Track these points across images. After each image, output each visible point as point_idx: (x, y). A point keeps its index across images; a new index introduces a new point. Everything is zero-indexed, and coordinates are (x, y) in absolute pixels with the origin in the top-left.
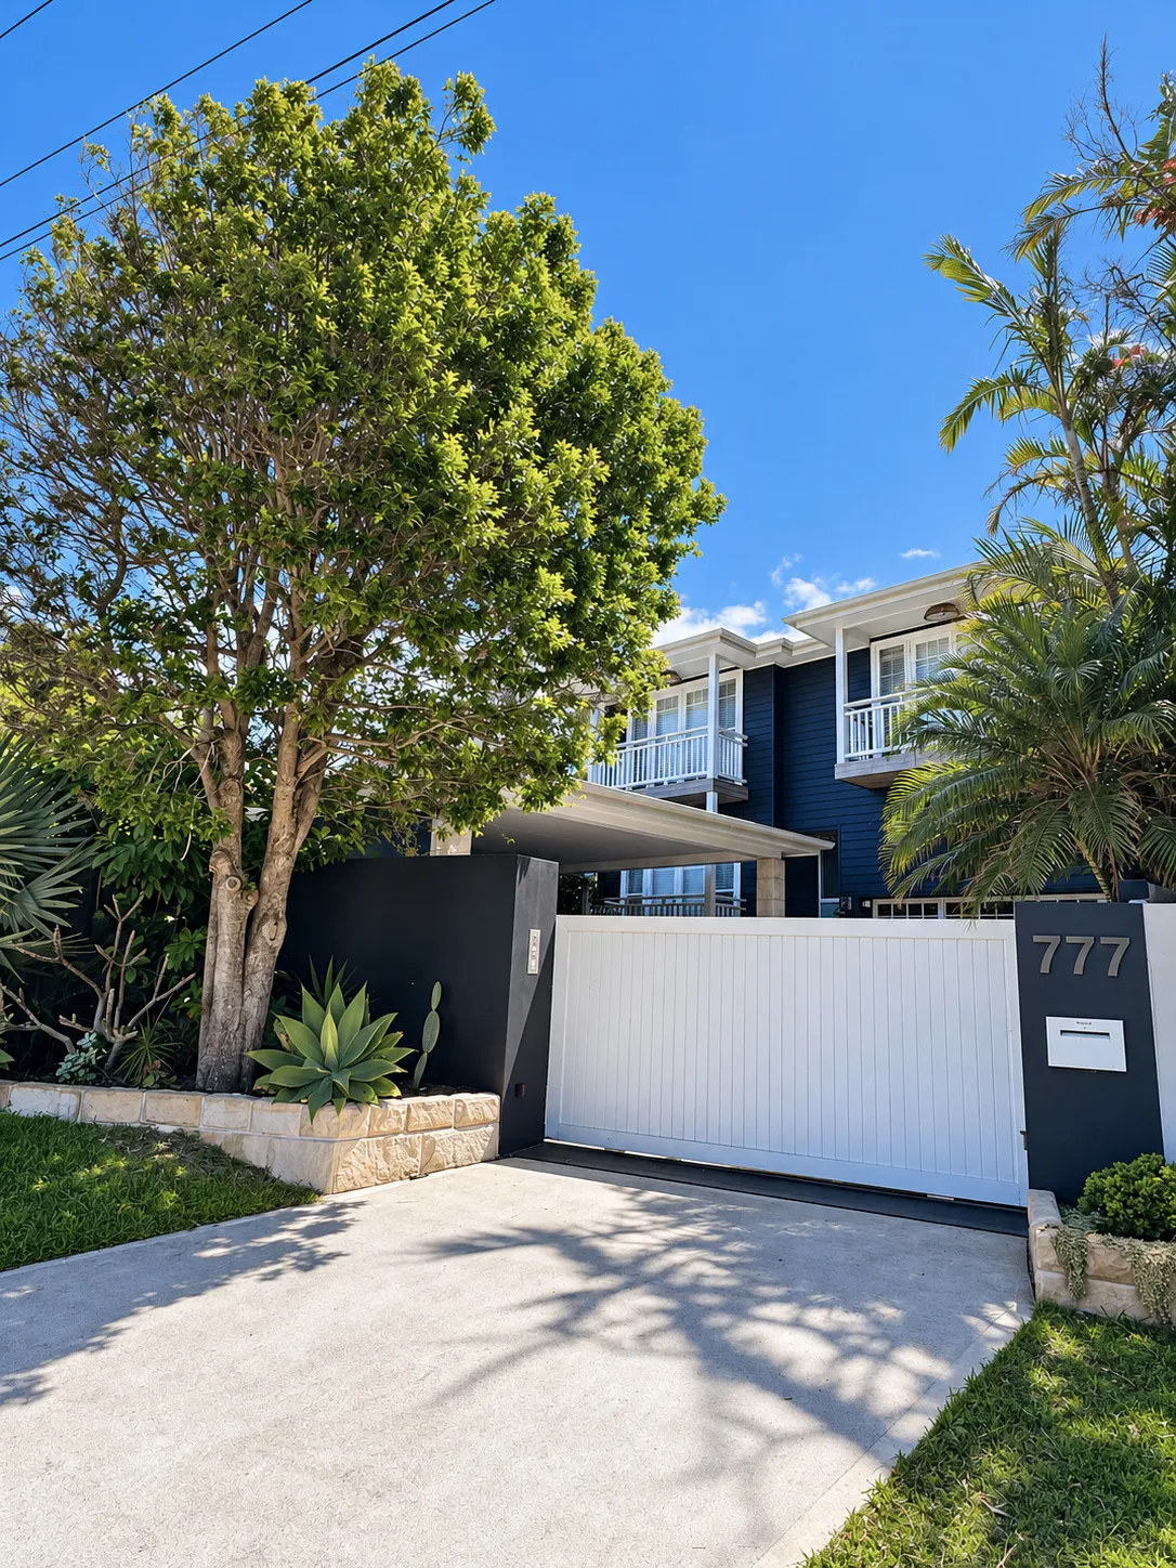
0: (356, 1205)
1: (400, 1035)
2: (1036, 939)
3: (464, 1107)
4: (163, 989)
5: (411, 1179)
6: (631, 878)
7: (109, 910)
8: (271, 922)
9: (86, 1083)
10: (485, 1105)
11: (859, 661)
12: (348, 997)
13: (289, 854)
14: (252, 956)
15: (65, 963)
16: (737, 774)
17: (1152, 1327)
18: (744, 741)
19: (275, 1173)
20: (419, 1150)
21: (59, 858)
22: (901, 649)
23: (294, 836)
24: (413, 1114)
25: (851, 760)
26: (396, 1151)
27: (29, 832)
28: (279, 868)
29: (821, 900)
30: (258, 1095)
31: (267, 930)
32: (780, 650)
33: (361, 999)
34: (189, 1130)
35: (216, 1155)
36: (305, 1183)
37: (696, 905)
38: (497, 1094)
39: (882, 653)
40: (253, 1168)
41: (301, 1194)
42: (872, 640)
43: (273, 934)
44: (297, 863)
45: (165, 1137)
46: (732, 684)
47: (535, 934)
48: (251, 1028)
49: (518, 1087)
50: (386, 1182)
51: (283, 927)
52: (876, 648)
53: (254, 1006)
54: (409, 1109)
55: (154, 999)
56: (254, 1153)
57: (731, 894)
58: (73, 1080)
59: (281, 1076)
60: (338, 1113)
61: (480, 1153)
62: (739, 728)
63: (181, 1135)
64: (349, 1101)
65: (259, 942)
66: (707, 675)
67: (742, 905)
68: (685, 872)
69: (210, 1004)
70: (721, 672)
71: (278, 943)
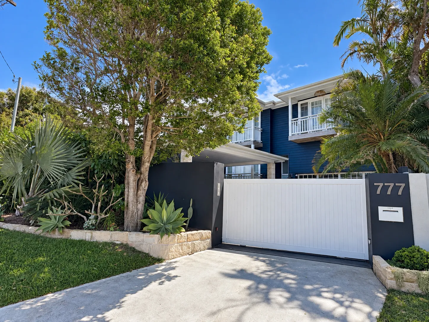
0: (175, 262)
1: (183, 214)
2: (375, 184)
3: (202, 234)
4: (113, 202)
5: (189, 255)
6: (229, 169)
7: (94, 179)
8: (144, 182)
9: (93, 230)
10: (207, 233)
11: (295, 107)
12: (168, 204)
13: (148, 162)
14: (139, 192)
15: (83, 194)
16: (259, 139)
17: (424, 295)
18: (261, 130)
19: (151, 254)
20: (191, 247)
21: (77, 164)
22: (307, 103)
23: (150, 156)
24: (189, 237)
25: (293, 135)
26: (185, 247)
27: (68, 156)
28: (146, 166)
29: (282, 174)
30: (145, 232)
31: (144, 184)
32: (272, 104)
33: (172, 204)
34: (125, 243)
35: (133, 250)
36: (160, 257)
37: (248, 176)
38: (210, 230)
39: (301, 105)
40: (145, 253)
41: (160, 260)
42: (299, 101)
43: (145, 185)
44: (151, 164)
45: (117, 245)
46: (258, 114)
47: (219, 185)
48: (139, 213)
49: (216, 228)
50: (182, 255)
51: (147, 183)
52: (300, 103)
53: (141, 206)
54: (187, 235)
55: (110, 205)
56: (145, 249)
57: (258, 173)
58: (88, 229)
59: (151, 226)
60: (169, 237)
61: (207, 247)
62: (260, 126)
63: (122, 244)
64: (171, 233)
65: (141, 188)
67: (261, 176)
68: (244, 167)
69: (127, 206)
71: (146, 188)
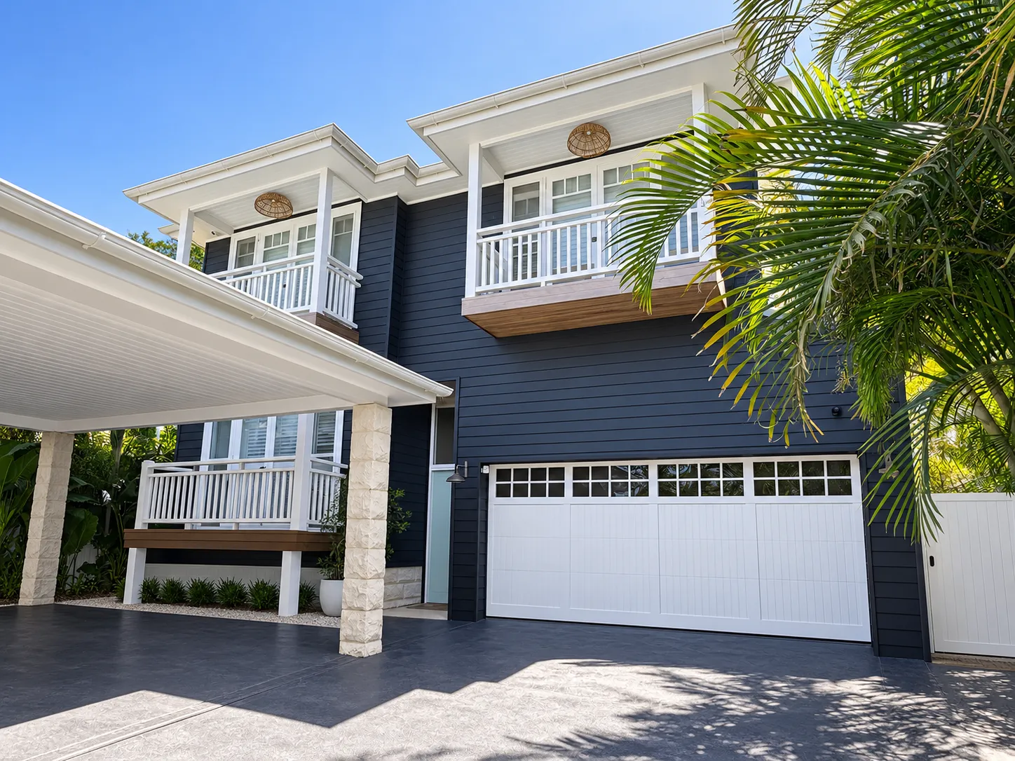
16: (346, 316)
18: (358, 281)
22: (535, 186)
25: (479, 294)
29: (432, 466)
32: (403, 173)
39: (516, 189)
42: (507, 177)
46: (349, 220)
52: (510, 184)
57: (330, 459)
62: (353, 265)
66: (316, 211)
67: (342, 471)
70: (334, 206)
